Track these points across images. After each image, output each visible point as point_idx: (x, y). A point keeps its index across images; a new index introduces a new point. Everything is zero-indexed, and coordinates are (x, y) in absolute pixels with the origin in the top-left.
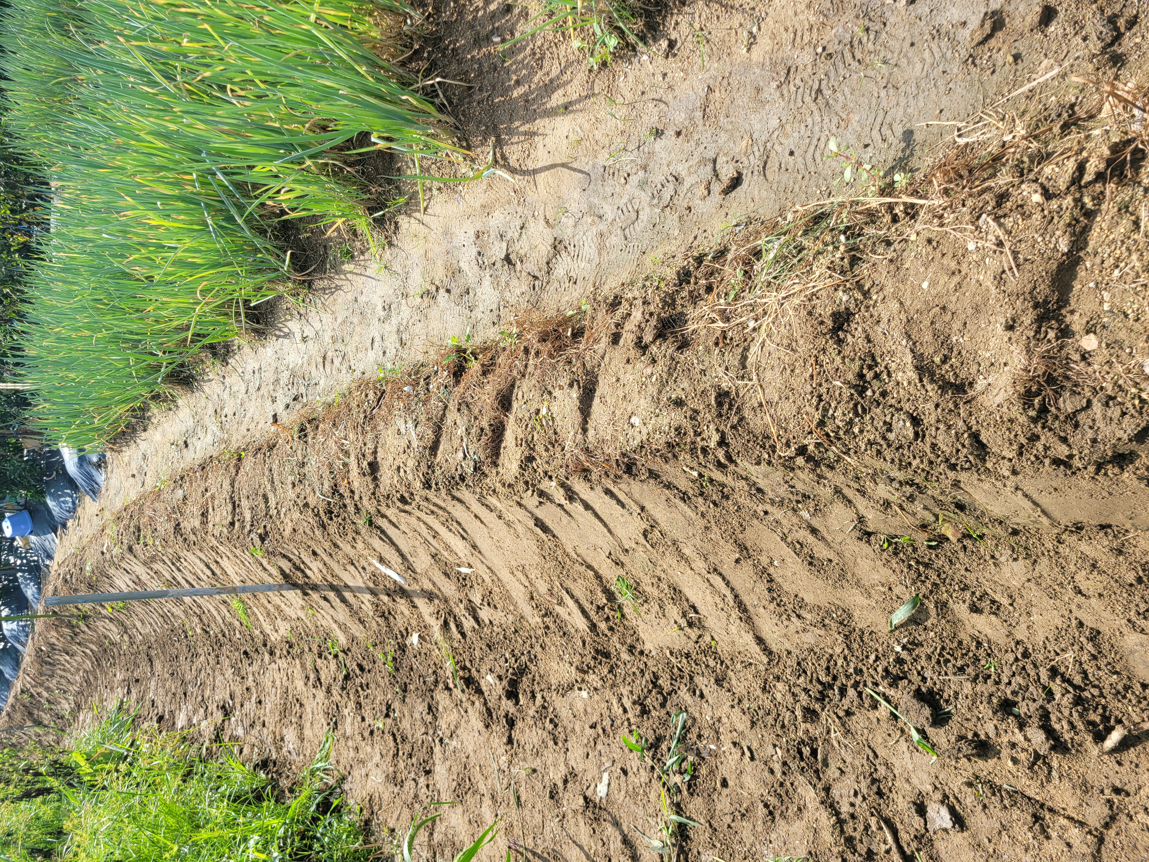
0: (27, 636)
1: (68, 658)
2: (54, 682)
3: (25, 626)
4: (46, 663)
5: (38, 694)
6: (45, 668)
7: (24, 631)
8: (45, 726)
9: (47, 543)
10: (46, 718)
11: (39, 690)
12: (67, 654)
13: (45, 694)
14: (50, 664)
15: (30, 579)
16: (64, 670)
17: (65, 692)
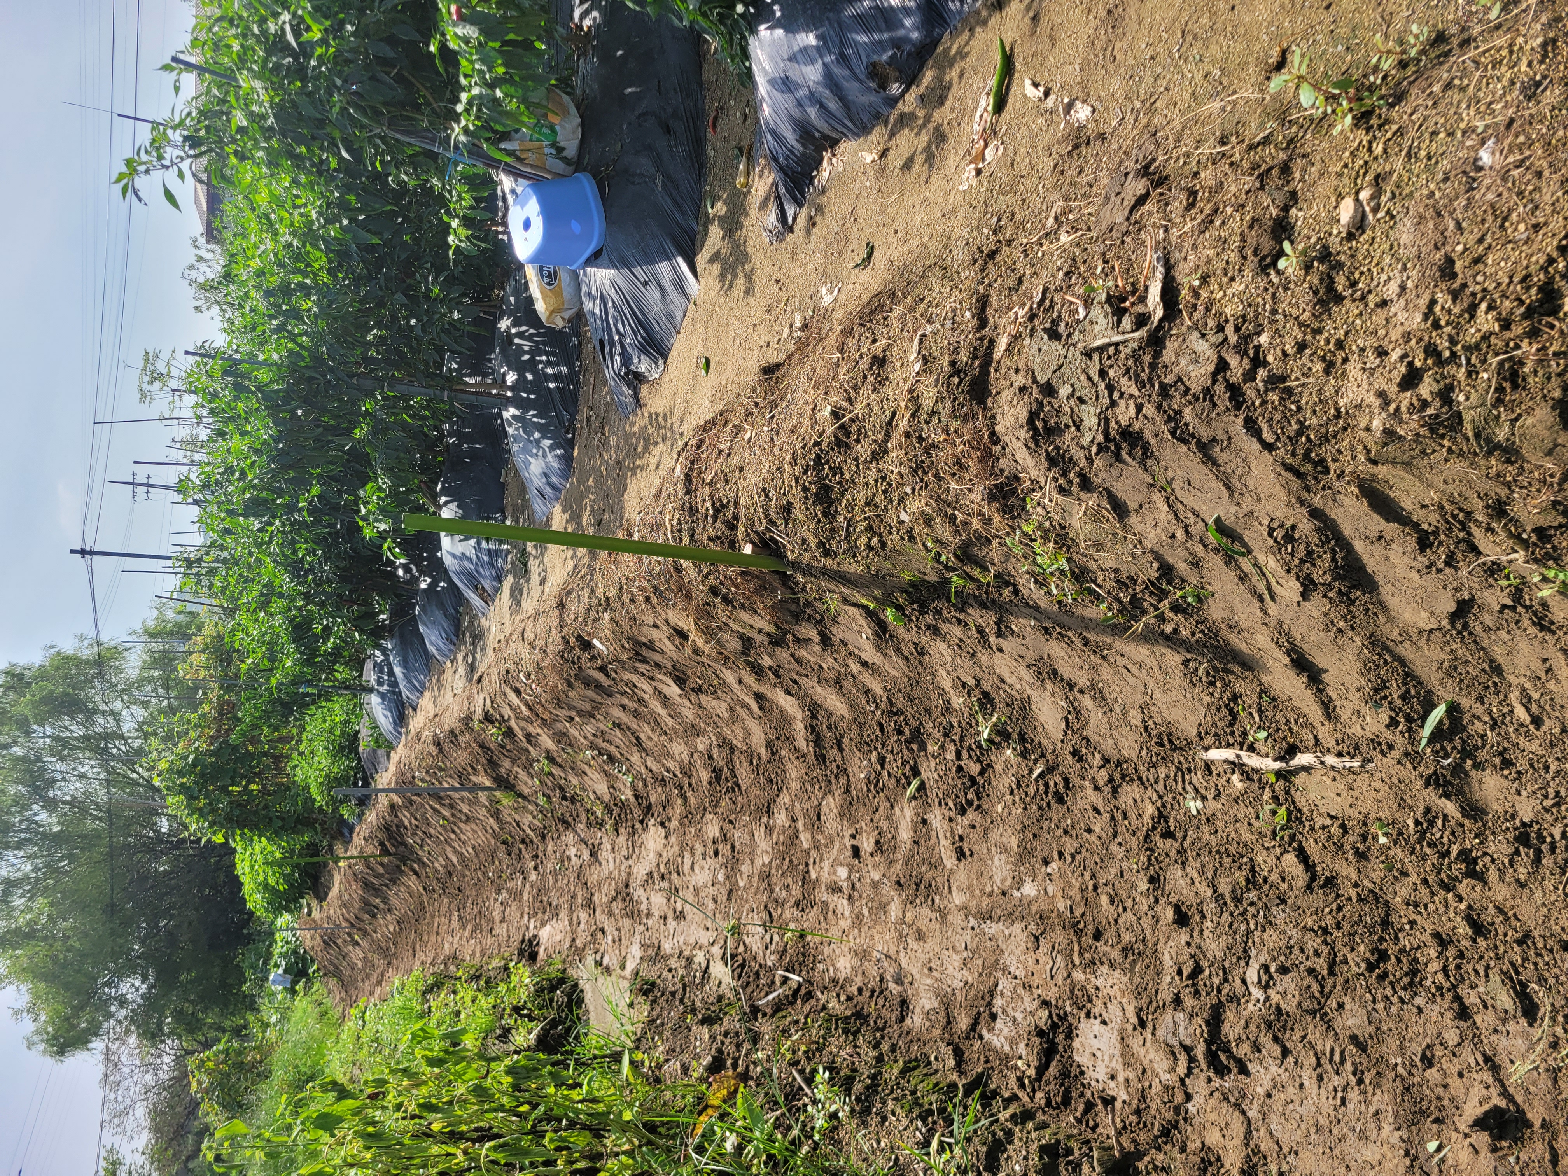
0: (499, 579)
1: (673, 690)
2: (589, 729)
3: (495, 554)
4: (588, 683)
5: (528, 737)
6: (578, 695)
7: (492, 564)
8: (520, 795)
9: (653, 294)
10: (527, 783)
11: (535, 729)
12: (681, 681)
13: (547, 742)
14: (598, 686)
15: (544, 430)
16: (636, 714)
17: (611, 759)
